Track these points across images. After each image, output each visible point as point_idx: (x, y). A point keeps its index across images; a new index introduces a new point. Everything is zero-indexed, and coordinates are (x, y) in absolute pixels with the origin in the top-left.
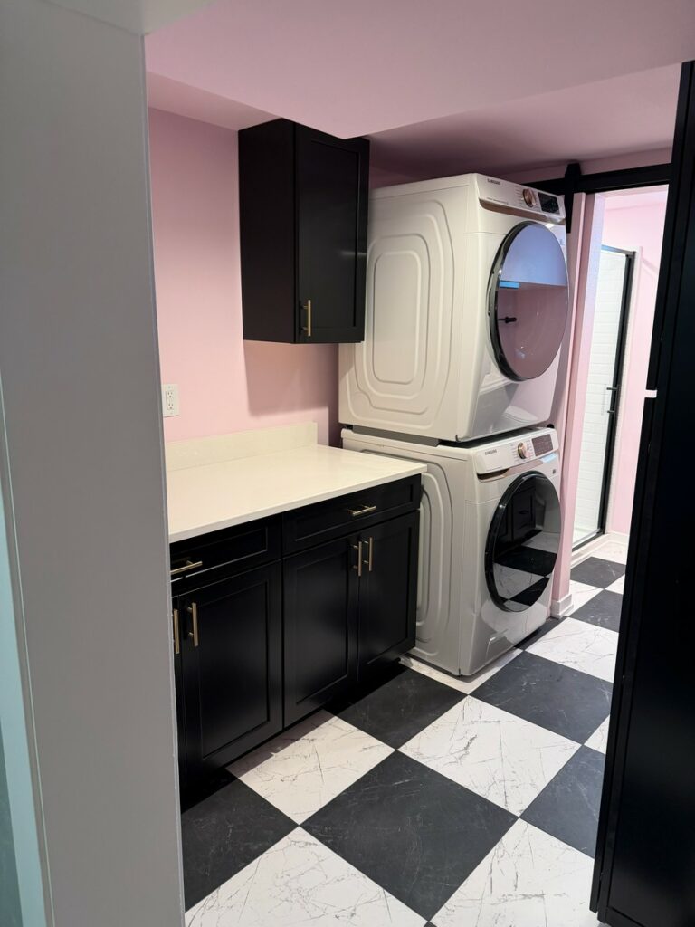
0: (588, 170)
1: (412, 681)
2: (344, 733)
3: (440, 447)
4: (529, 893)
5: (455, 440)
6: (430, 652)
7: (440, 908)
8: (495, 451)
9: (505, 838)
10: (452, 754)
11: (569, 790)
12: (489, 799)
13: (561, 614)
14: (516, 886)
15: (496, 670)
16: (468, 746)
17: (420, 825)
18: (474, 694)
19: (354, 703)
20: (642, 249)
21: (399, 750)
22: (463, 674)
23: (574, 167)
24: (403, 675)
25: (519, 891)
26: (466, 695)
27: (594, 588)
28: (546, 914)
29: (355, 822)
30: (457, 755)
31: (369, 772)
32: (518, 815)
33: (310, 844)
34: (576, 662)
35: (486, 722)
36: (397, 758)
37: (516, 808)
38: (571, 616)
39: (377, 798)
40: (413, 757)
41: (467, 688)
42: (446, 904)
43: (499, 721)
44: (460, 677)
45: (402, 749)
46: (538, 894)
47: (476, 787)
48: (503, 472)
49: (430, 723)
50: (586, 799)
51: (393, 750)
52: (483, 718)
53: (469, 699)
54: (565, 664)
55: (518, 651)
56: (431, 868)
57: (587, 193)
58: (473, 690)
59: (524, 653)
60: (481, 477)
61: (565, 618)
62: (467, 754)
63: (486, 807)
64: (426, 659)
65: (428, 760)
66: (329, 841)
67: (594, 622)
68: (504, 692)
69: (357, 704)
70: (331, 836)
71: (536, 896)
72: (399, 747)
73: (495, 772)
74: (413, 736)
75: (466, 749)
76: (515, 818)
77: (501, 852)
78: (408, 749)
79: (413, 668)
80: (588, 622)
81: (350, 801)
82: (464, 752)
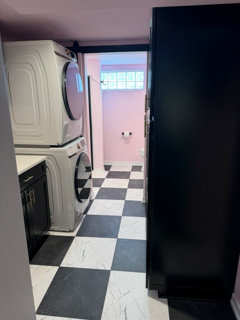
0: (81, 45)
1: (53, 239)
2: (35, 269)
3: (51, 148)
4: (125, 293)
5: (57, 145)
6: (57, 226)
7: (102, 314)
8: (71, 147)
9: (110, 279)
10: (80, 259)
11: (120, 254)
12: (99, 269)
13: (92, 199)
14: (121, 293)
15: (80, 224)
16: (84, 254)
17: (81, 289)
18: (77, 235)
19: (34, 256)
20: (91, 75)
21: (60, 266)
22: (71, 230)
23: (76, 43)
24: (48, 238)
25: (122, 294)
26: (74, 237)
27: (98, 188)
28: (133, 297)
29: (57, 301)
30: (82, 259)
31: (53, 279)
32: (110, 269)
33: (43, 319)
34: (103, 213)
35: (86, 243)
36: (61, 269)
37: (108, 268)
38: (95, 199)
39: (61, 288)
40: (67, 266)
41: (74, 234)
42: (103, 312)
43: (89, 241)
44: (70, 231)
45: (61, 265)
46: (128, 291)
47: (93, 267)
48: (75, 154)
49: (67, 252)
50: (126, 255)
51: (58, 267)
52: (84, 242)
53: (76, 238)
54: (101, 215)
55: (85, 215)
56: (92, 302)
57: (82, 53)
58: (76, 234)
59: (87, 215)
60: (70, 157)
61: (93, 200)
62: (85, 257)
63: (100, 272)
64: (55, 230)
65: (73, 265)
66: (50, 313)
67: (103, 199)
68: (87, 231)
69: (35, 256)
70: (50, 311)
71: (128, 292)
72: (60, 265)
73: (97, 259)
74: (63, 259)
75: (83, 255)
76: (110, 271)
77: (111, 284)
78: (64, 264)
79: (51, 234)
80: (101, 199)
81: (51, 294)
82: (83, 257)
